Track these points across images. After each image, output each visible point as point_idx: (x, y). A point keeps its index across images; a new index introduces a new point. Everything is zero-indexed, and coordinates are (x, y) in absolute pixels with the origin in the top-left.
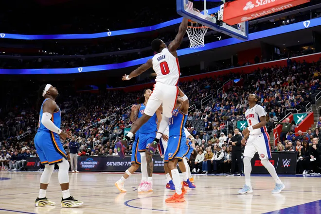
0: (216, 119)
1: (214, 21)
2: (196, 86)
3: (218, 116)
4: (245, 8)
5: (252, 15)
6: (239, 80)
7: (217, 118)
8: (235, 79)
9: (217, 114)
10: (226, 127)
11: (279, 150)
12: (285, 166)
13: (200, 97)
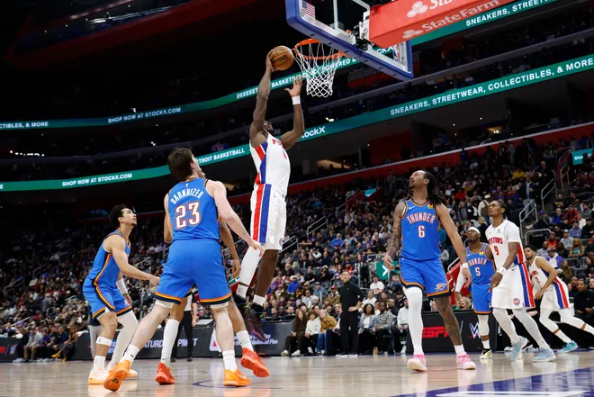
0: (336, 260)
1: (353, 41)
2: (296, 204)
3: (340, 254)
4: (411, 14)
5: (424, 26)
6: (374, 191)
7: (338, 257)
8: (367, 189)
9: (338, 251)
10: (356, 274)
11: (461, 307)
12: (474, 336)
13: (304, 222)
